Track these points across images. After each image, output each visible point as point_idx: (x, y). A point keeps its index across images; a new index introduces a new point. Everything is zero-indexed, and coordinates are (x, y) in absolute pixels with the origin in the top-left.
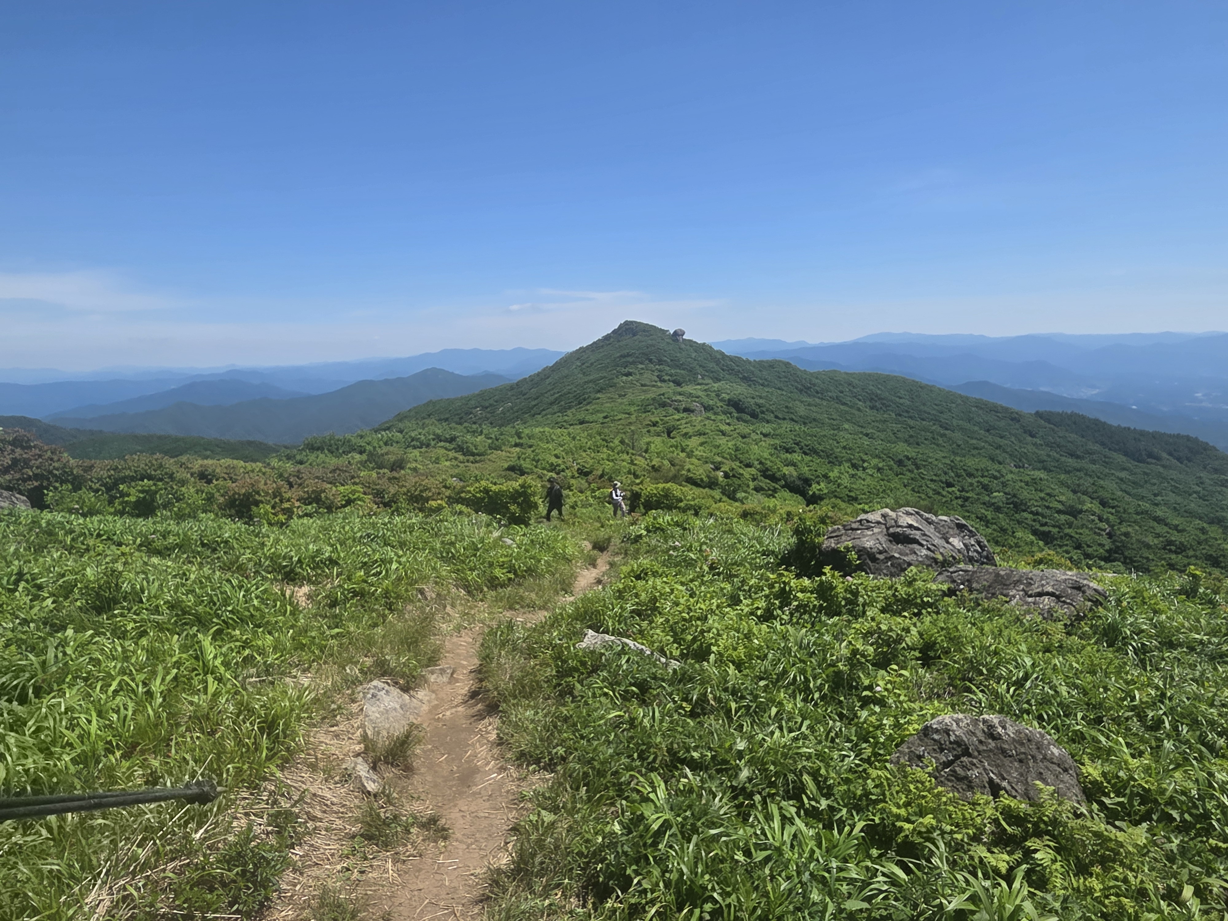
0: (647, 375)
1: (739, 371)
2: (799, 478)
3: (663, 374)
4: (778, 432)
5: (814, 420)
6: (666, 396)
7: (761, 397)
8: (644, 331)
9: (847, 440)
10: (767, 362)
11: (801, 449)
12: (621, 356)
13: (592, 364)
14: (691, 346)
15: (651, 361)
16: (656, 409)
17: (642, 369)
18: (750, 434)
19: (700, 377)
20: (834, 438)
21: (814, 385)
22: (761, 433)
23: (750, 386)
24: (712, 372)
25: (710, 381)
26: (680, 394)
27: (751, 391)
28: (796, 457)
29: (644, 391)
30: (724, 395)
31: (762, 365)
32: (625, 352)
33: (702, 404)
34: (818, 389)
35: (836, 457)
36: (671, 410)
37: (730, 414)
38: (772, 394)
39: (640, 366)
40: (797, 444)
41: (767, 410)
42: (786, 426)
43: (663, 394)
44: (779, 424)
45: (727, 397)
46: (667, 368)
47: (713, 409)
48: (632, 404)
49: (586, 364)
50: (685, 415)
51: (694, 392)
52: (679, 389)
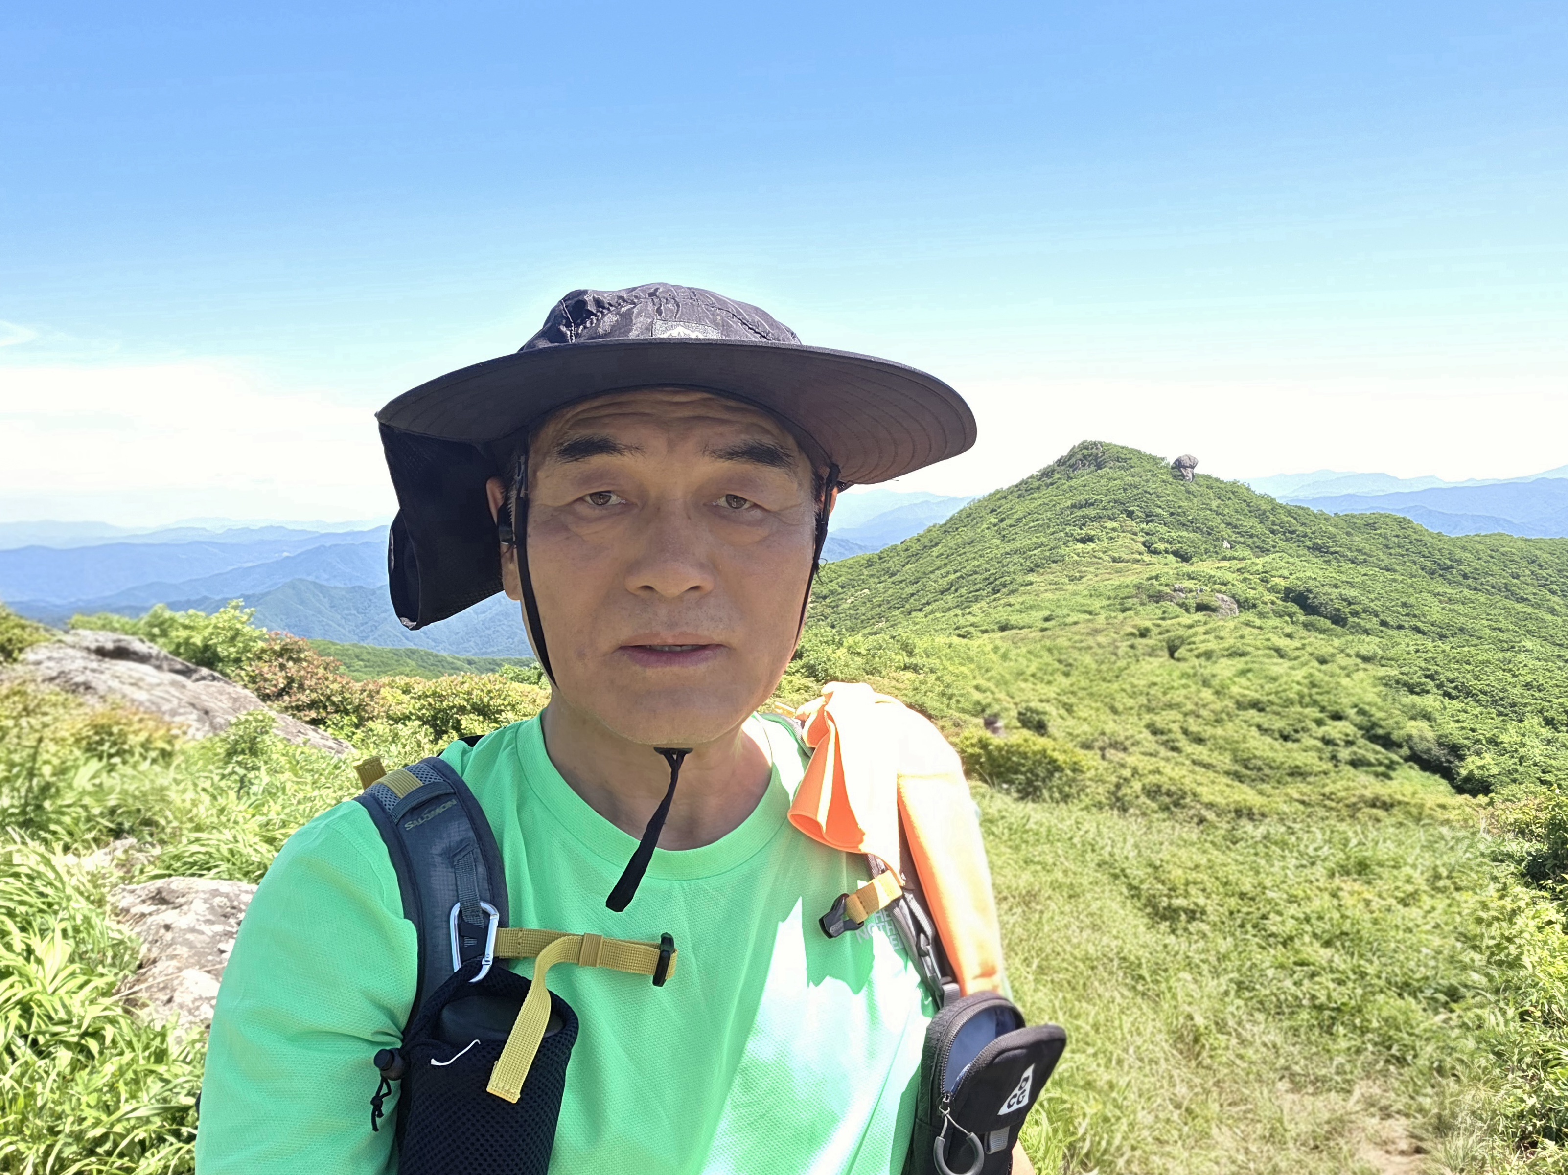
0: (1124, 540)
1: (1305, 536)
2: (1440, 744)
3: (1155, 538)
4: (1391, 653)
5: (1461, 630)
6: (1162, 580)
7: (1352, 585)
8: (1118, 460)
9: (1533, 671)
10: (1362, 516)
11: (1440, 686)
12: (1074, 506)
13: (1018, 520)
14: (1210, 487)
15: (1130, 514)
16: (1142, 604)
17: (1114, 529)
18: (1333, 655)
19: (1226, 545)
20: (1506, 666)
21: (1459, 562)
22: (1358, 655)
23: (1328, 562)
24: (1251, 536)
25: (1247, 553)
26: (1190, 577)
27: (1331, 572)
28: (1431, 701)
29: (1118, 571)
30: (1277, 580)
31: (1351, 524)
32: (1082, 498)
33: (1233, 597)
34: (1468, 570)
35: (1513, 705)
36: (1172, 607)
37: (1290, 616)
38: (1373, 578)
39: (1110, 524)
40: (1430, 677)
41: (1365, 611)
42: (1406, 642)
43: (1157, 578)
44: (1391, 637)
45: (1282, 583)
46: (1163, 529)
47: (1254, 606)
48: (1095, 593)
49: (1008, 522)
50: (1200, 616)
51: (1219, 574)
52: (1186, 568)
